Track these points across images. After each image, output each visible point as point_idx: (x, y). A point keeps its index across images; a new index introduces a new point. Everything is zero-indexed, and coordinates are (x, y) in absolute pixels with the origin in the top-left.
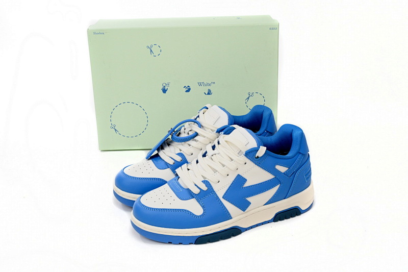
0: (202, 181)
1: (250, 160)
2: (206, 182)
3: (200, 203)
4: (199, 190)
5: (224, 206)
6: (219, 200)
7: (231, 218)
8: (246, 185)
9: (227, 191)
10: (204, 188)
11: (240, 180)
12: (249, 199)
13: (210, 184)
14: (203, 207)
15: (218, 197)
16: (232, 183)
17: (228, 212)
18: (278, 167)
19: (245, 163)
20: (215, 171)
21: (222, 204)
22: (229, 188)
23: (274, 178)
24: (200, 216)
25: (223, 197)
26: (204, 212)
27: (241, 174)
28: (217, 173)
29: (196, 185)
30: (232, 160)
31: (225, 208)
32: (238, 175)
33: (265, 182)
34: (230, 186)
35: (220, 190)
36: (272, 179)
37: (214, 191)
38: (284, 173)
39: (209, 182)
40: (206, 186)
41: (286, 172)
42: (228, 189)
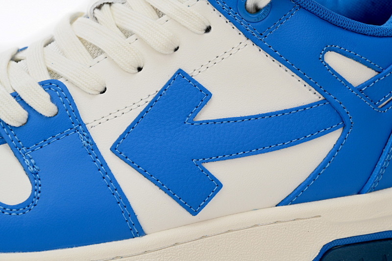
0: (42, 84)
1: (227, 15)
3: (22, 163)
4: (24, 114)
5: (113, 180)
6: (99, 156)
7: (141, 233)
8: (208, 113)
9: (132, 126)
10: (46, 106)
12: (216, 169)
13: (69, 96)
14: (33, 176)
15: (93, 147)
16: (155, 100)
17: (127, 205)
18: (335, 60)
19: (210, 28)
20: (95, 51)
21: (108, 171)
22: (141, 116)
23: (318, 103)
24: (17, 207)
25: (113, 149)
26: (32, 196)
27: (189, 71)
28: (101, 57)
30: (160, 14)
31: (118, 188)
32: (180, 72)
33: (283, 112)
34: (146, 111)
35: (106, 122)
36: (311, 106)
37: (81, 124)
38: (359, 89)
39: (64, 89)
40: (52, 100)
41: (367, 84)
42: (136, 121)
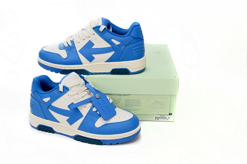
1: (96, 32)
2: (72, 42)
4: (68, 45)
7: (82, 64)
8: (94, 47)
10: (70, 44)
11: (90, 44)
12: (94, 55)
13: (74, 43)
15: (76, 51)
19: (94, 34)
21: (78, 55)
24: (65, 59)
25: (79, 51)
26: (67, 57)
29: (67, 42)
32: (90, 40)
35: (79, 47)
36: (110, 47)
37: (75, 47)
38: (118, 45)
40: (72, 44)
